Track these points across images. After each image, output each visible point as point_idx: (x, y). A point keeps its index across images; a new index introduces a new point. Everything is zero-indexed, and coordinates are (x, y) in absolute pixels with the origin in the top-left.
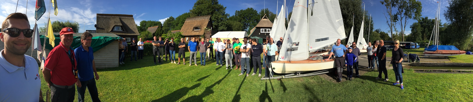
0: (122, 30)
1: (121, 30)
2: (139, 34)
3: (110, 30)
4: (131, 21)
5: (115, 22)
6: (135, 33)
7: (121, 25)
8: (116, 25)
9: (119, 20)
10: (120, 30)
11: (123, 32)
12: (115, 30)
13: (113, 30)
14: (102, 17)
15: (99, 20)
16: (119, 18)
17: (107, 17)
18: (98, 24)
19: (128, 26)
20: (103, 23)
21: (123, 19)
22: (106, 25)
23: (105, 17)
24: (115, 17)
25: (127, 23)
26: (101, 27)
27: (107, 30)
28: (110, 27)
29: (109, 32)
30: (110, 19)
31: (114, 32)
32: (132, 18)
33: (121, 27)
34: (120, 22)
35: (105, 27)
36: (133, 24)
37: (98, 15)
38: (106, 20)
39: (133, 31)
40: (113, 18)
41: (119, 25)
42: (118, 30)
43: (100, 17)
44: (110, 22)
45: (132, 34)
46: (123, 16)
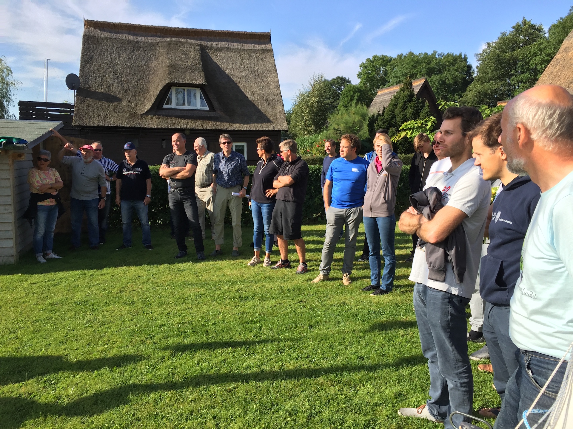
1: (202, 105)
2: (285, 125)
3: (148, 106)
4: (260, 63)
5: (173, 67)
6: (269, 121)
7: (201, 81)
8: (174, 81)
9: (194, 56)
10: (198, 107)
11: (212, 114)
12: (173, 106)
14: (111, 39)
15: (93, 50)
16: (201, 46)
17: (140, 41)
18: (88, 72)
19: (240, 86)
20: (116, 70)
21: (218, 53)
22: (129, 77)
23: (130, 42)
24: (180, 42)
25: (234, 71)
26: (102, 89)
27: (132, 103)
28: (151, 88)
29: (140, 112)
30: (153, 50)
31: (163, 116)
32: (263, 46)
33: (200, 93)
34: (198, 65)
35: (120, 92)
36: (264, 76)
37: (92, 29)
38: (130, 56)
39: (259, 111)
40: (169, 44)
41: (188, 82)
42: (186, 107)
43: (100, 36)
44: (150, 65)
45: (255, 126)
46: (218, 38)
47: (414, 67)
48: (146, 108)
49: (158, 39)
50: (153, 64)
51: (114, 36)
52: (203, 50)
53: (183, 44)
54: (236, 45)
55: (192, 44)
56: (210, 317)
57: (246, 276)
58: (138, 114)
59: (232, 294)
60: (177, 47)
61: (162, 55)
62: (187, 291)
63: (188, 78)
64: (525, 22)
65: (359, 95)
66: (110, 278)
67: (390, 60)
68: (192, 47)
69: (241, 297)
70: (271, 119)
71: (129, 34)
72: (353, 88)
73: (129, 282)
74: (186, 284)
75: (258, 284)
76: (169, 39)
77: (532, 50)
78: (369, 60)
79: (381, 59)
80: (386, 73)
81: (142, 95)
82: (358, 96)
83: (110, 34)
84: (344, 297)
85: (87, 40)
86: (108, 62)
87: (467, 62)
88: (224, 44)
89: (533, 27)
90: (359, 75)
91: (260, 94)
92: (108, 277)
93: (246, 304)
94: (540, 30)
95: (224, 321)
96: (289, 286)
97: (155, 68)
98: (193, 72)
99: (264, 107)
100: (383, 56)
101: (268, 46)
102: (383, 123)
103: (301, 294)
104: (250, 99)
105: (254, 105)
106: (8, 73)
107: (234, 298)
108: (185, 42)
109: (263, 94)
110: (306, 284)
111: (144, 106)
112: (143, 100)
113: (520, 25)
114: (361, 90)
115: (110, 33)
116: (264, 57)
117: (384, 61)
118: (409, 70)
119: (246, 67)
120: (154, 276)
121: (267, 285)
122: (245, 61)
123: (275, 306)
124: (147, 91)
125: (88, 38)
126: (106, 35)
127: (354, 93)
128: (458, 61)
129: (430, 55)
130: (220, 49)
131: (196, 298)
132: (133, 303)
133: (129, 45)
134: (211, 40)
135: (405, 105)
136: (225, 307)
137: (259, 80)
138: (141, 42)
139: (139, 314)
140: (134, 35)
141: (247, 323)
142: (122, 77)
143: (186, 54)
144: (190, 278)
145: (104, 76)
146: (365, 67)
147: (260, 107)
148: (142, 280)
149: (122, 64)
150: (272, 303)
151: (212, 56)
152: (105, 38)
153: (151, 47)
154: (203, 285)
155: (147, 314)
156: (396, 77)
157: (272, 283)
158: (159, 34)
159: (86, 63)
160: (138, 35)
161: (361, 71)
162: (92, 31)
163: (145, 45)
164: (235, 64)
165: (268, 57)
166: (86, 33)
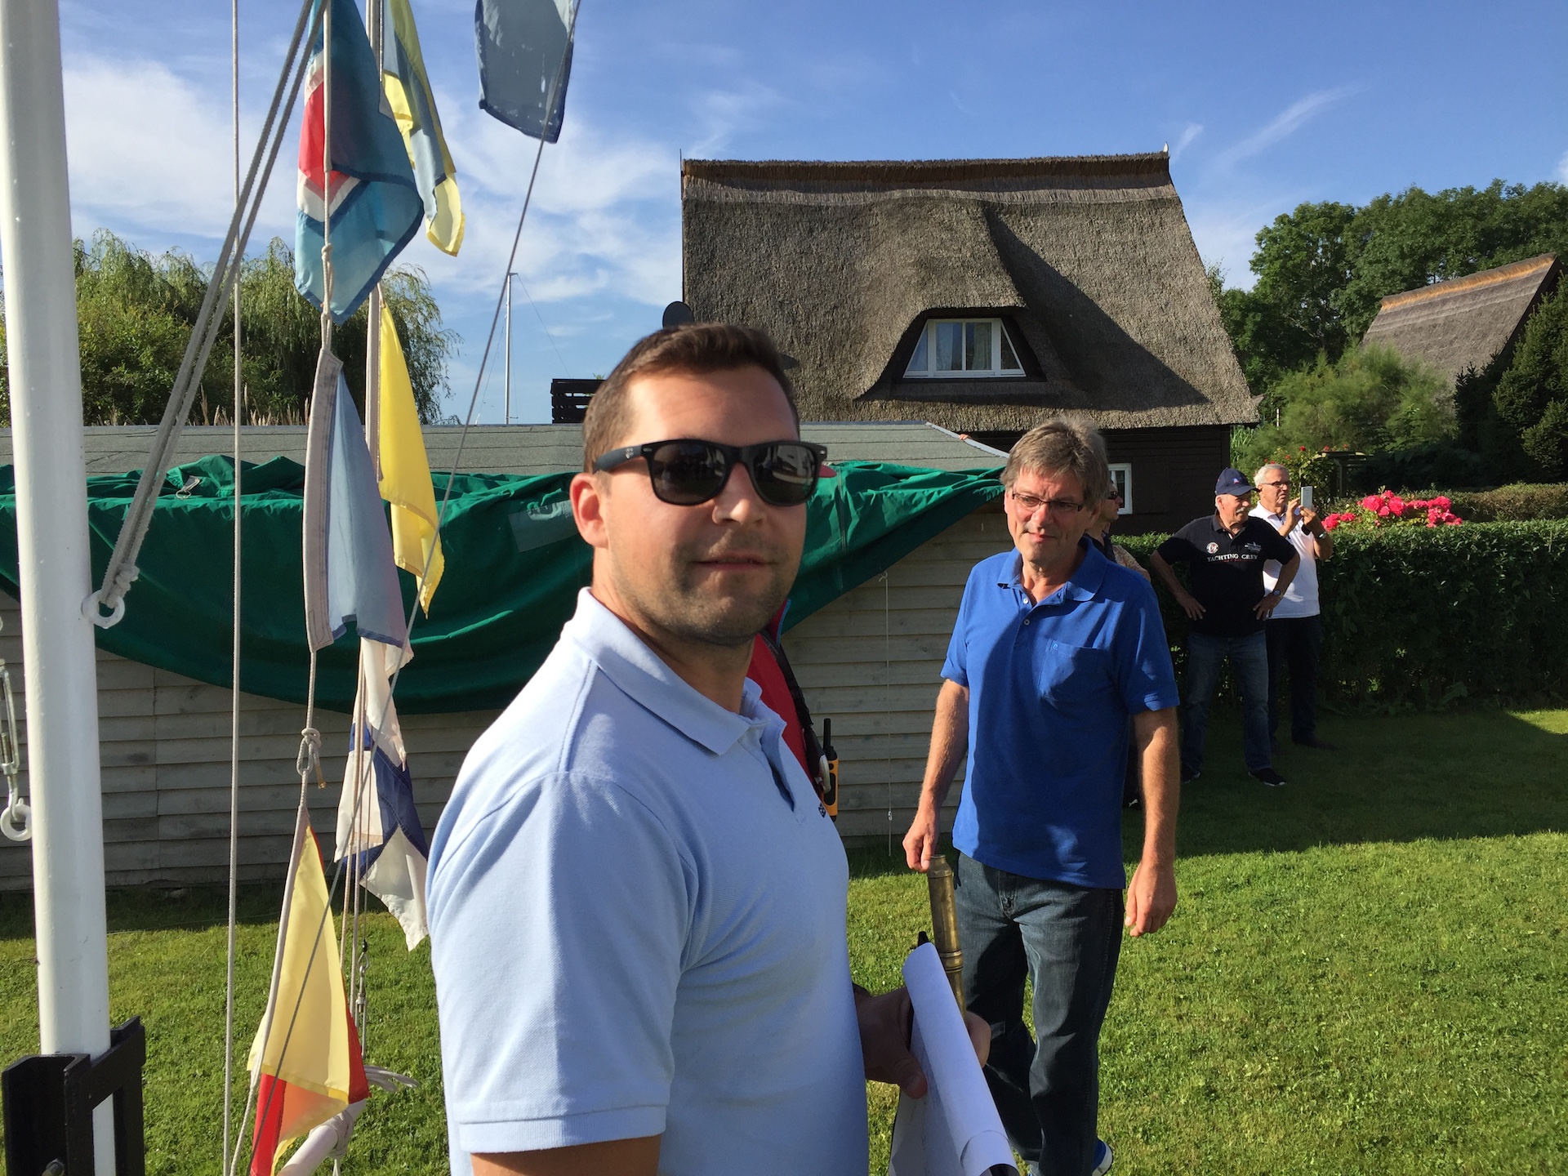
0: (1020, 372)
1: (1007, 362)
2: (1247, 408)
3: (870, 376)
4: (1150, 237)
5: (929, 268)
6: (1199, 399)
7: (1009, 299)
8: (938, 304)
9: (971, 234)
10: (997, 370)
11: (1039, 387)
12: (932, 372)
13: (910, 373)
14: (752, 205)
15: (713, 238)
16: (984, 204)
17: (824, 204)
18: (709, 296)
19: (1104, 305)
20: (774, 285)
21: (1029, 219)
22: (809, 302)
23: (800, 209)
24: (928, 198)
25: (1079, 265)
27: (826, 369)
28: (869, 328)
29: (850, 394)
30: (860, 226)
31: (911, 399)
32: (1151, 190)
33: (1002, 333)
34: (989, 257)
35: (793, 342)
36: (1166, 273)
37: (702, 182)
38: (805, 246)
39: (1168, 373)
40: (901, 207)
41: (978, 304)
42: (964, 373)
43: (724, 200)
44: (857, 267)
45: (1163, 415)
46: (1025, 179)
48: (867, 383)
49: (870, 197)
50: (866, 265)
51: (758, 197)
52: (991, 216)
53: (937, 203)
54: (1075, 195)
55: (960, 201)
58: (847, 399)
60: (923, 212)
61: (887, 238)
63: (975, 292)
65: (1258, 319)
67: (1348, 216)
68: (961, 209)
70: (1206, 392)
71: (795, 188)
72: (1242, 301)
76: (897, 194)
78: (1286, 220)
79: (1323, 214)
81: (848, 347)
83: (747, 193)
85: (697, 214)
86: (753, 267)
88: (1042, 195)
90: (1257, 264)
91: (1161, 324)
97: (873, 274)
98: (983, 276)
99: (1179, 361)
100: (1326, 205)
101: (1165, 191)
104: (1137, 339)
105: (1151, 357)
108: (941, 199)
109: (1171, 324)
111: (860, 377)
112: (853, 360)
115: (747, 189)
116: (1157, 222)
117: (1332, 218)
119: (1111, 251)
122: (1104, 236)
124: (861, 336)
125: (696, 206)
126: (738, 195)
127: (1244, 316)
129: (1481, 195)
130: (1036, 210)
133: (798, 218)
134: (1007, 188)
137: (1153, 286)
138: (827, 208)
140: (807, 190)
142: (791, 302)
143: (950, 229)
145: (747, 302)
146: (1274, 240)
147: (1168, 362)
149: (788, 269)
151: (1015, 229)
152: (737, 205)
153: (855, 217)
158: (869, 182)
159: (700, 274)
160: (817, 190)
161: (1260, 251)
162: (702, 188)
163: (838, 215)
164: (1079, 247)
165: (1168, 220)
166: (690, 193)
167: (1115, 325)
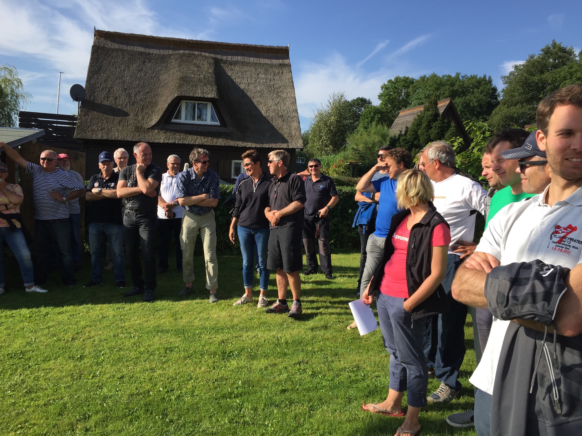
0: (218, 123)
1: (213, 119)
2: (300, 143)
3: (155, 119)
4: (277, 78)
7: (212, 95)
8: (183, 94)
9: (206, 70)
10: (209, 122)
11: (224, 130)
12: (183, 120)
14: (122, 50)
15: (102, 61)
16: (215, 59)
17: (151, 53)
18: (95, 83)
19: (255, 101)
20: (124, 82)
21: (232, 66)
22: (137, 90)
23: (141, 53)
24: (194, 54)
25: (248, 85)
26: (108, 101)
27: (138, 116)
28: (159, 101)
29: (146, 126)
30: (164, 62)
31: (171, 131)
32: (281, 61)
33: (212, 107)
34: (210, 79)
35: (127, 104)
36: (280, 91)
37: (102, 39)
38: (140, 68)
39: (273, 128)
40: (182, 57)
41: (199, 96)
42: (196, 122)
43: (110, 46)
44: (160, 78)
46: (233, 52)
47: (437, 89)
48: (153, 123)
49: (171, 52)
50: (163, 77)
51: (125, 47)
52: (217, 63)
53: (196, 56)
54: (252, 59)
55: (206, 57)
56: (175, 385)
57: (236, 321)
58: (145, 128)
59: (213, 349)
60: (190, 59)
61: (174, 68)
62: (157, 342)
63: (199, 91)
64: (554, 45)
65: (379, 116)
66: (66, 318)
67: (412, 82)
68: (205, 60)
69: (224, 353)
70: (286, 136)
71: (140, 46)
72: (374, 109)
73: (88, 326)
74: (159, 330)
75: (249, 333)
76: (182, 52)
77: (562, 73)
78: (391, 82)
79: (404, 80)
80: (408, 95)
81: (149, 108)
82: (378, 118)
84: (358, 358)
85: (96, 50)
86: (117, 74)
87: (492, 85)
88: (239, 58)
89: (563, 50)
90: (380, 97)
91: (275, 110)
92: (65, 317)
93: (228, 364)
94: (570, 53)
95: (193, 392)
96: (288, 336)
97: (165, 81)
98: (205, 85)
99: (278, 124)
100: (405, 77)
101: (286, 61)
102: (405, 144)
103: (303, 350)
104: (264, 114)
105: (268, 122)
106: (18, 85)
107: (215, 353)
108: (198, 55)
109: (278, 110)
110: (310, 335)
111: (151, 120)
112: (150, 113)
113: (550, 48)
114: (382, 111)
115: (120, 44)
116: (281, 72)
117: (406, 82)
118: (432, 92)
119: (261, 81)
120: (122, 317)
121: (260, 334)
122: (260, 76)
123: (266, 368)
124: (156, 104)
125: (98, 48)
126: (116, 46)
127: (375, 115)
128: (482, 83)
129: (453, 78)
130: (235, 63)
131: (166, 352)
132: (81, 358)
133: (140, 57)
134: (226, 54)
135: (430, 125)
136: (200, 368)
137: (275, 96)
138: (153, 54)
139: (83, 376)
140: (145, 47)
141: (224, 397)
142: (130, 89)
143: (198, 67)
144: (166, 322)
145: (111, 88)
146: (387, 89)
147: (274, 124)
148: (105, 323)
149: (131, 76)
150: (263, 363)
151: (226, 69)
152: (116, 49)
153: (163, 59)
154: (180, 332)
155: (93, 377)
156: (418, 99)
157: (267, 333)
158: (172, 46)
159: (93, 75)
160: (150, 47)
161: (382, 92)
162: (102, 42)
163: (156, 57)
164: (249, 79)
165: (285, 72)
166: (96, 43)
167: (257, 109)
